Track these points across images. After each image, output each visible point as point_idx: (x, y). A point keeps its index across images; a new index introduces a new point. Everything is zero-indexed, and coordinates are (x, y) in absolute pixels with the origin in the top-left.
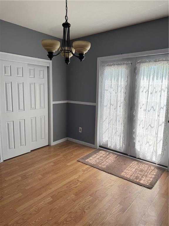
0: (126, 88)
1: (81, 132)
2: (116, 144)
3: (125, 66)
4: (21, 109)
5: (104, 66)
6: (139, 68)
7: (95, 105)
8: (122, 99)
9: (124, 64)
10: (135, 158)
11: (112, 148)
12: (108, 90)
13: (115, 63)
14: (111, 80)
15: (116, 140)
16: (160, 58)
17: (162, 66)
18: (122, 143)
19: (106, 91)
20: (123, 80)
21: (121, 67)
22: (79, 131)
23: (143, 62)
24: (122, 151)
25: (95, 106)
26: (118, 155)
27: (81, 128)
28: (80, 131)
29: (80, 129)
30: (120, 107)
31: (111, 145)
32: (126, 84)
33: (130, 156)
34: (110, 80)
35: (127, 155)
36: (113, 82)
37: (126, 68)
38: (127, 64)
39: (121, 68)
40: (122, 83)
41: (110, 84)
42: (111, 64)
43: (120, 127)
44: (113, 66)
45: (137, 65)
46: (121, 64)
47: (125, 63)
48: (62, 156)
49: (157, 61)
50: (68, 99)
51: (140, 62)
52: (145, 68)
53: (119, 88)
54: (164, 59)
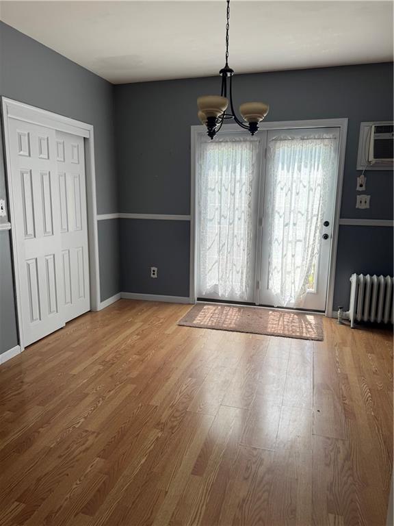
0: (250, 185)
1: (156, 276)
2: (232, 290)
3: (248, 144)
4: (48, 232)
5: (206, 142)
6: (274, 149)
7: (188, 219)
8: (243, 205)
9: (245, 141)
10: (273, 307)
11: (226, 297)
12: (214, 189)
13: (228, 138)
14: (221, 169)
15: (232, 281)
16: (310, 135)
17: (314, 148)
18: (244, 284)
19: (209, 192)
20: (244, 169)
21: (240, 147)
22: (152, 275)
23: (281, 140)
24: (246, 299)
25: (189, 222)
26: (240, 308)
27: (156, 269)
28: (154, 274)
29: (154, 271)
30: (239, 219)
31: (223, 293)
32: (251, 178)
33: (259, 305)
34: (219, 170)
35: (254, 304)
36: (224, 175)
37: (250, 149)
38: (251, 141)
39: (240, 149)
40: (244, 177)
41: (220, 177)
42: (221, 140)
43: (241, 257)
44: (223, 144)
45: (271, 144)
46: (241, 141)
47: (248, 139)
48: (142, 324)
49: (304, 139)
50: (119, 210)
51: (276, 140)
52: (284, 150)
53: (238, 185)
54: (316, 137)
